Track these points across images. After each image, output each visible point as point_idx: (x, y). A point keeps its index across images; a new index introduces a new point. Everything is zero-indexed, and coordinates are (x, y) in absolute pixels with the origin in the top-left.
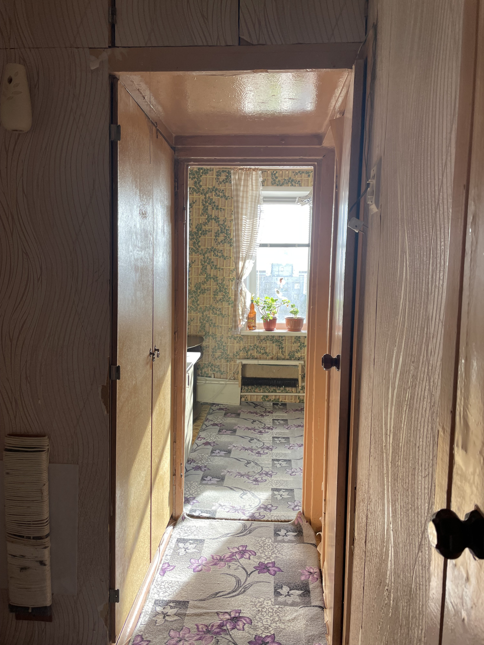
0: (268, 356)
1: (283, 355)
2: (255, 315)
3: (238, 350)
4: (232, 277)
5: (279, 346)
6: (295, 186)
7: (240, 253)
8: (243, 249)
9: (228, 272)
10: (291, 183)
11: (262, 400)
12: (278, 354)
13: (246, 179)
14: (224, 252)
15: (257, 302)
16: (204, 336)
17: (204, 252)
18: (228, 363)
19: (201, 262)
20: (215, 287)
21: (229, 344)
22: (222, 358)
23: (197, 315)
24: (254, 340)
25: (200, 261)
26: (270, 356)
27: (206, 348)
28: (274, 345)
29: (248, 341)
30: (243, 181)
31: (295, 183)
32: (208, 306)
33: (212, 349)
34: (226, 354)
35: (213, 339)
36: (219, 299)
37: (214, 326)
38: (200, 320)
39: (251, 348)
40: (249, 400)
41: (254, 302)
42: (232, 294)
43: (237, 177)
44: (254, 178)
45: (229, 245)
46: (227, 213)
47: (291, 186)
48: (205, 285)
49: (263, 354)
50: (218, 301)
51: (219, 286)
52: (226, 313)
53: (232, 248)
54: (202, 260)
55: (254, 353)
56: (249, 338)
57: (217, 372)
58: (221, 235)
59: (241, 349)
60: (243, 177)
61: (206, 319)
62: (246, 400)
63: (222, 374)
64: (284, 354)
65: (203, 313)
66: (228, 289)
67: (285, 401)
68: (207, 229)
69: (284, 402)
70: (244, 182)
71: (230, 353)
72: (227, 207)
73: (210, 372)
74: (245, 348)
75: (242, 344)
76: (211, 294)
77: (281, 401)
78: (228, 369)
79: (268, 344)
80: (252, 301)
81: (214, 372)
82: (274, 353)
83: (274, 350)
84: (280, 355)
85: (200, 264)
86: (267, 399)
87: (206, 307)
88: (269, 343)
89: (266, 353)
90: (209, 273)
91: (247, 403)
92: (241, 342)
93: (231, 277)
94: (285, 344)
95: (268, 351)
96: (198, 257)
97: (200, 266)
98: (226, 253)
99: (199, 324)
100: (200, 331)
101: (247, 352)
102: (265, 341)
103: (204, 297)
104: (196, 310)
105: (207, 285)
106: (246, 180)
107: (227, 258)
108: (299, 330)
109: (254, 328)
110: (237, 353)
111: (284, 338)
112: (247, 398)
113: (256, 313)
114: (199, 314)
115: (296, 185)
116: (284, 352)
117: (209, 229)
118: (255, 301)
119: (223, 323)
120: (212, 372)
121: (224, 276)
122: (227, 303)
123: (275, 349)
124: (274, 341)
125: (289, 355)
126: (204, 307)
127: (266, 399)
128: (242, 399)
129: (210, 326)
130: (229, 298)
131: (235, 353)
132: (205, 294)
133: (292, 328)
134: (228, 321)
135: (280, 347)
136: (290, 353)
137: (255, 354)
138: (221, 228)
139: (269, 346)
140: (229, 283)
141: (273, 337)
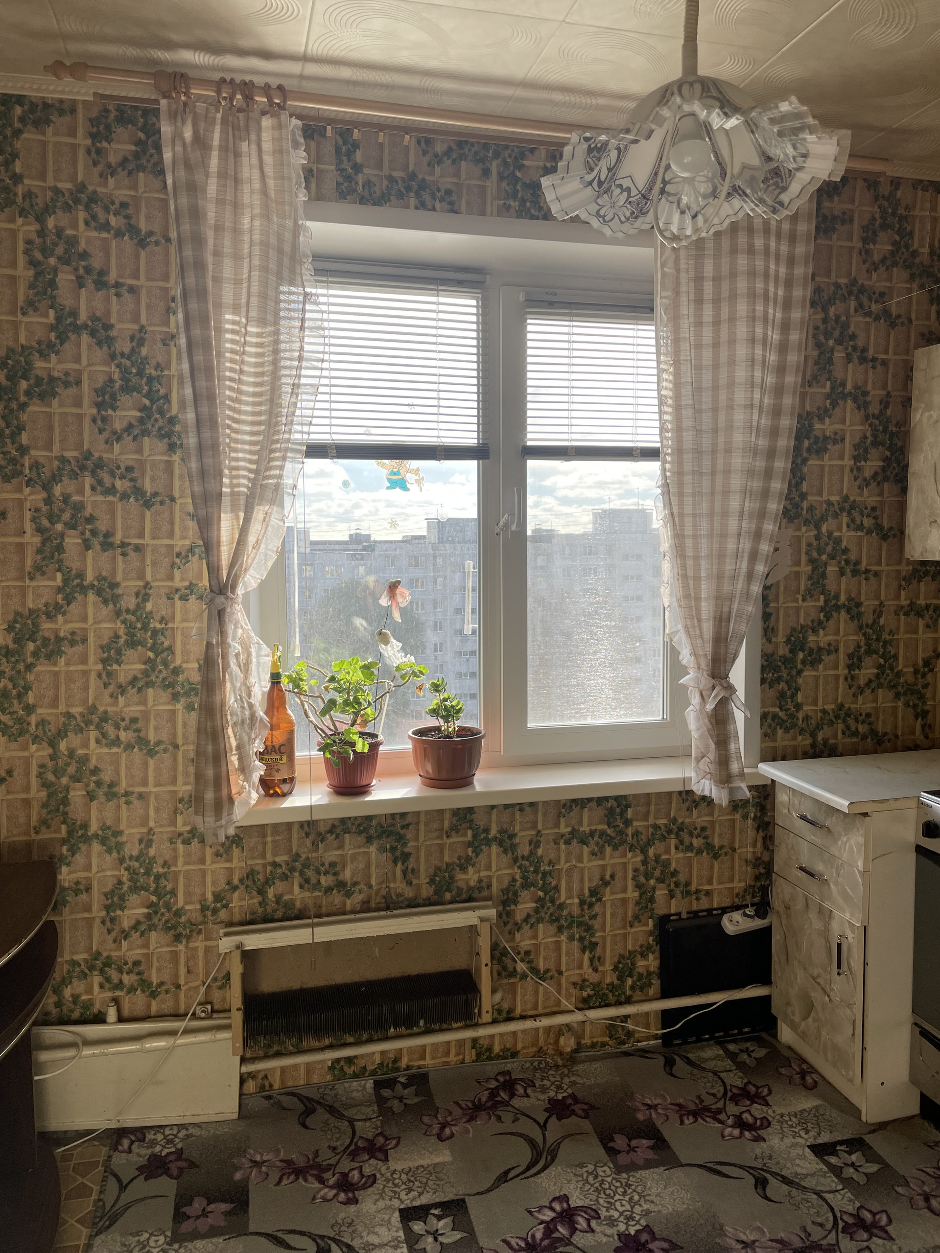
0: (348, 894)
1: (409, 883)
2: (291, 733)
3: (222, 885)
4: (182, 580)
5: (393, 849)
6: (434, 209)
7: (220, 474)
8: (237, 459)
9: (167, 561)
10: (418, 195)
11: (329, 1077)
12: (392, 885)
13: (231, 145)
14: (143, 475)
15: (296, 682)
16: (64, 841)
17: (46, 473)
18: (181, 947)
19: (33, 520)
20: (105, 625)
21: (180, 866)
22: (151, 928)
23: (26, 754)
24: (290, 840)
25: (28, 515)
26: (357, 898)
27: (77, 892)
28: (373, 849)
29: (265, 844)
30: (215, 154)
31: (433, 197)
32: (76, 710)
33: (105, 894)
34: (169, 910)
35: (109, 851)
36: (130, 677)
37: (111, 795)
38: (40, 775)
39: (279, 871)
40: (276, 1086)
41: (284, 681)
42: (185, 652)
43: (188, 134)
44: (267, 146)
45: (162, 445)
46: (149, 307)
47: (416, 208)
48: (60, 618)
49: (329, 890)
50: (122, 689)
51: (124, 622)
52: (164, 736)
53: (176, 458)
54: (37, 510)
55: (291, 892)
56: (269, 831)
57: (132, 990)
58: (125, 400)
59: (236, 882)
60: (217, 136)
61: (71, 770)
62: (262, 1088)
63: (153, 995)
64: (415, 882)
65: (53, 744)
66: (168, 633)
67: (421, 1063)
68: (56, 374)
69: (419, 1067)
70: (223, 158)
71: (186, 903)
72: (149, 279)
73: (99, 997)
74: (251, 874)
75: (238, 863)
76: (92, 659)
77: (408, 1068)
78: (183, 971)
79: (349, 850)
80: (275, 678)
81: (118, 993)
82: (373, 882)
83: (373, 868)
84: (398, 886)
85: (28, 526)
86: (350, 1071)
87: (69, 716)
88: (351, 844)
89: (341, 885)
90: (75, 566)
91: (269, 1098)
92: (236, 851)
93: (178, 583)
94: (417, 839)
95: (347, 875)
96: (17, 496)
97: (32, 539)
98: (153, 479)
99: (37, 794)
100: (44, 822)
101: (261, 892)
102: (337, 837)
103: (56, 674)
104: (21, 733)
105: (66, 622)
106: (232, 153)
107: (158, 499)
108: (464, 781)
109: (286, 788)
110: (218, 897)
111: (410, 819)
112: (266, 1077)
113: (291, 723)
114: (33, 748)
115: (438, 205)
116: (413, 870)
117: (67, 374)
118: (289, 677)
119: (151, 780)
120: (109, 994)
121: (149, 577)
122: (165, 696)
123: (377, 867)
124: (372, 832)
125: (432, 881)
126: (57, 715)
127: (346, 1068)
128: (245, 1086)
129: (91, 796)
130: (176, 671)
131: (210, 897)
132: (62, 661)
133: (444, 775)
134: (174, 769)
135: (398, 854)
136: (435, 875)
137: (298, 895)
138: (125, 371)
139: (354, 857)
140: (173, 605)
141: (369, 818)
